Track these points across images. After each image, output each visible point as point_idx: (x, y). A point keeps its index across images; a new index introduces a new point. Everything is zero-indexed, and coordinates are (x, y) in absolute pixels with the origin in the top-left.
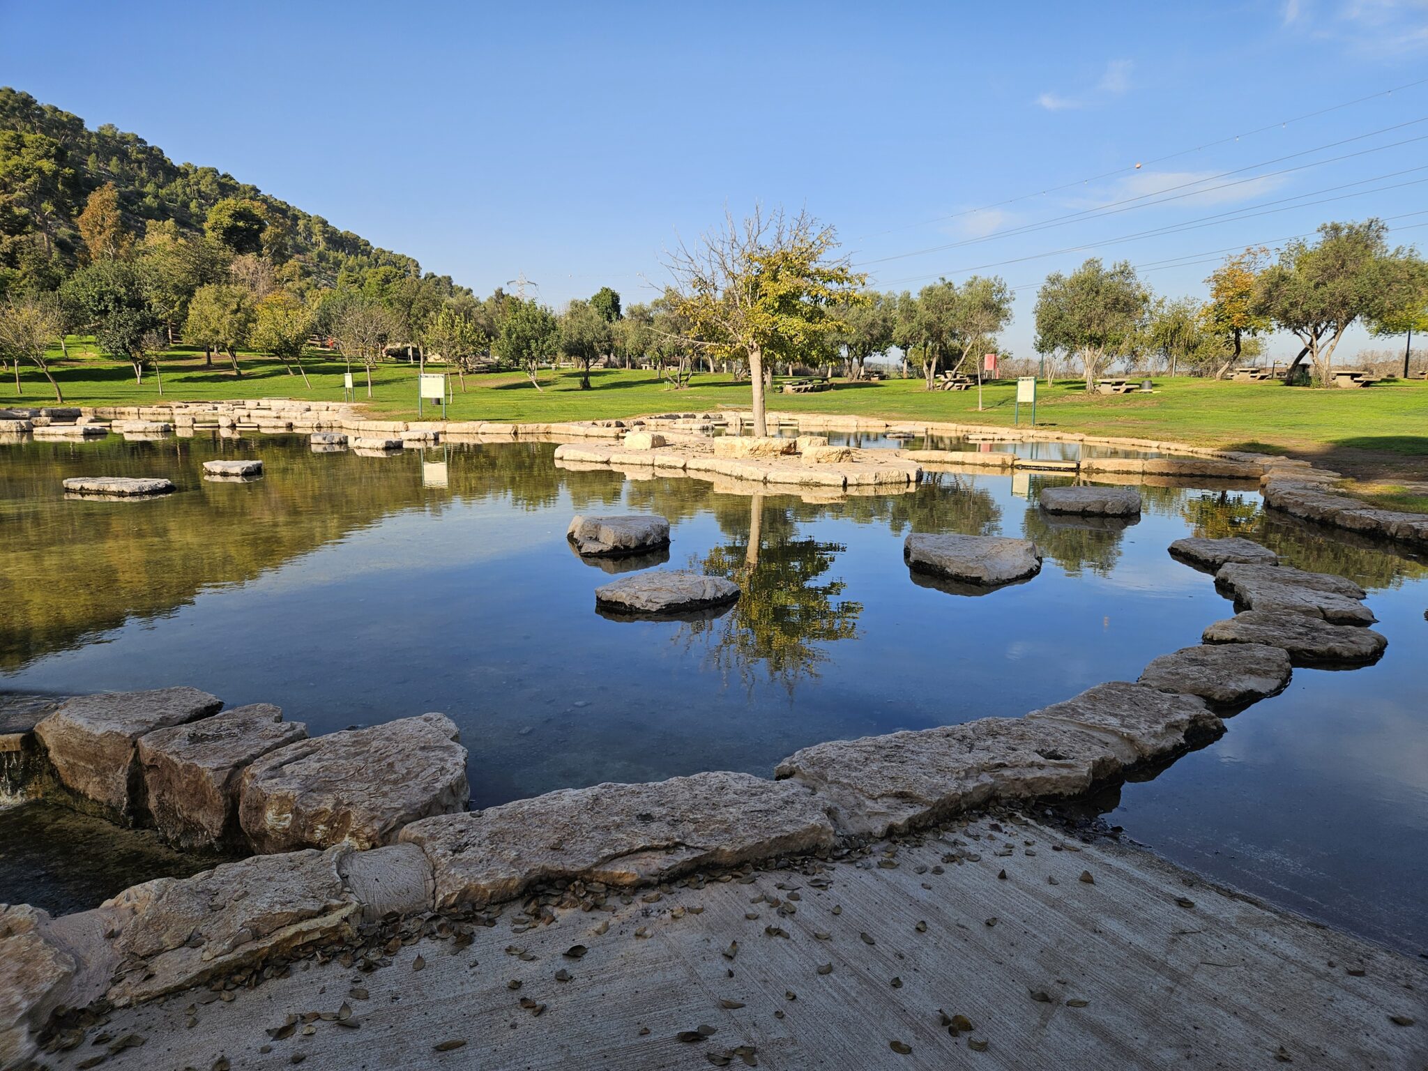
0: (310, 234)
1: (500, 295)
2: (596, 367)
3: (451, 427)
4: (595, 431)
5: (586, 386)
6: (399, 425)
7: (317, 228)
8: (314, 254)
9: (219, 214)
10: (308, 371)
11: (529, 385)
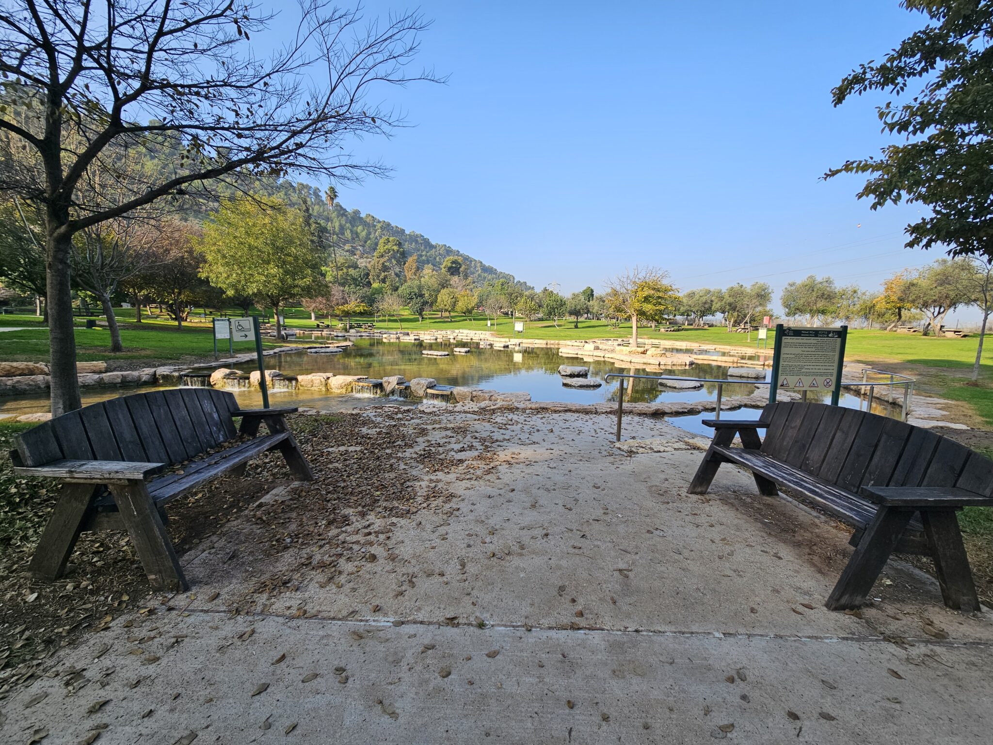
0: (476, 267)
1: (545, 290)
2: (580, 319)
3: (524, 341)
4: (576, 344)
5: (576, 327)
6: (507, 340)
7: (479, 265)
8: (476, 275)
9: (447, 262)
10: (474, 320)
11: (554, 326)
